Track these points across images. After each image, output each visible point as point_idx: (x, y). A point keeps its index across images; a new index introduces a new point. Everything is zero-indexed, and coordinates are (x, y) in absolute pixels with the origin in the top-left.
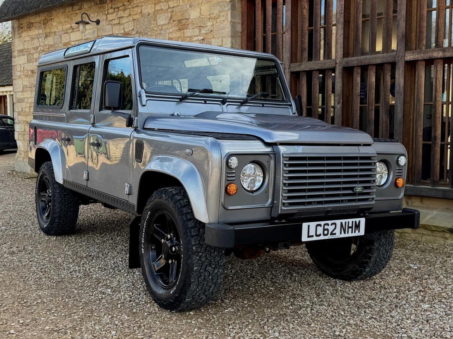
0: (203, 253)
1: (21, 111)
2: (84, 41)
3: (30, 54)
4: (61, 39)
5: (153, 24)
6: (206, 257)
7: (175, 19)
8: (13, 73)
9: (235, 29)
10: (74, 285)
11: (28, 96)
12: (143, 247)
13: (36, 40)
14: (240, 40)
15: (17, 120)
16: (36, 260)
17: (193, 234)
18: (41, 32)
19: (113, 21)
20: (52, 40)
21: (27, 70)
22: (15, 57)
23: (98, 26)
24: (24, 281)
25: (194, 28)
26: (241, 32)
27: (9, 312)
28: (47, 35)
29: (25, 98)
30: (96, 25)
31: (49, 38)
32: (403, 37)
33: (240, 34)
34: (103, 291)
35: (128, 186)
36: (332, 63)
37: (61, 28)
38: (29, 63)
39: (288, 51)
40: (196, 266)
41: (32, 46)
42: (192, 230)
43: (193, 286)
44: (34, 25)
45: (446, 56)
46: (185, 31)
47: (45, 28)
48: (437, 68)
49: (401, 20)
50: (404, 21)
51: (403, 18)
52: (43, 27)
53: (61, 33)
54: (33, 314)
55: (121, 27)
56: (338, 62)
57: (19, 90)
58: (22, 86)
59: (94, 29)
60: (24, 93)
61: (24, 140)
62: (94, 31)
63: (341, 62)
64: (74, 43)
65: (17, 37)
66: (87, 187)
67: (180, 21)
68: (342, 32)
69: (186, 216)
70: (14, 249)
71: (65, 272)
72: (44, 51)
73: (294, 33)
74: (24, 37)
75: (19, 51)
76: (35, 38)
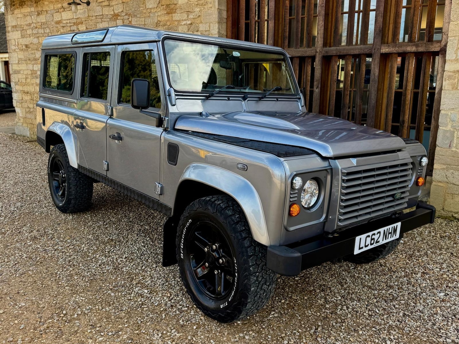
0: (260, 272)
1: (17, 81)
2: (76, 20)
3: (23, 30)
4: (53, 17)
5: (142, 7)
6: (262, 276)
7: (163, 3)
8: (8, 47)
9: (221, 15)
10: (108, 285)
11: (24, 68)
12: (182, 252)
13: (28, 17)
14: (226, 26)
15: (14, 89)
16: (60, 248)
17: (249, 254)
18: (34, 10)
19: (103, 3)
20: (44, 18)
21: (21, 44)
22: (9, 32)
23: (88, 7)
24: (56, 280)
25: (182, 13)
26: (227, 19)
27: (50, 331)
28: (39, 13)
29: (21, 70)
30: (86, 6)
31: (41, 16)
32: (380, 31)
33: (225, 21)
34: (140, 292)
35: (160, 186)
36: (313, 52)
37: (52, 7)
38: (23, 38)
39: (271, 38)
40: (253, 287)
41: (25, 23)
42: (249, 249)
43: (249, 305)
44: (26, 2)
45: (419, 51)
46: (174, 15)
47: (37, 6)
48: (409, 60)
49: (379, 16)
50: (382, 17)
51: (380, 15)
52: (35, 5)
53: (52, 12)
54: (78, 335)
55: (111, 9)
56: (318, 51)
57: (14, 62)
58: (17, 59)
59: (84, 10)
60: (20, 65)
61: (22, 107)
62: (85, 11)
63: (321, 51)
64: (66, 21)
65: (9, 14)
66: (107, 176)
67: (168, 6)
68: (323, 23)
69: (241, 235)
70: (35, 233)
71: (94, 265)
72: (37, 28)
73: (276, 22)
74: (17, 14)
75: (13, 27)
76: (27, 15)
